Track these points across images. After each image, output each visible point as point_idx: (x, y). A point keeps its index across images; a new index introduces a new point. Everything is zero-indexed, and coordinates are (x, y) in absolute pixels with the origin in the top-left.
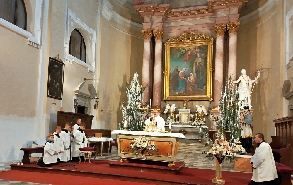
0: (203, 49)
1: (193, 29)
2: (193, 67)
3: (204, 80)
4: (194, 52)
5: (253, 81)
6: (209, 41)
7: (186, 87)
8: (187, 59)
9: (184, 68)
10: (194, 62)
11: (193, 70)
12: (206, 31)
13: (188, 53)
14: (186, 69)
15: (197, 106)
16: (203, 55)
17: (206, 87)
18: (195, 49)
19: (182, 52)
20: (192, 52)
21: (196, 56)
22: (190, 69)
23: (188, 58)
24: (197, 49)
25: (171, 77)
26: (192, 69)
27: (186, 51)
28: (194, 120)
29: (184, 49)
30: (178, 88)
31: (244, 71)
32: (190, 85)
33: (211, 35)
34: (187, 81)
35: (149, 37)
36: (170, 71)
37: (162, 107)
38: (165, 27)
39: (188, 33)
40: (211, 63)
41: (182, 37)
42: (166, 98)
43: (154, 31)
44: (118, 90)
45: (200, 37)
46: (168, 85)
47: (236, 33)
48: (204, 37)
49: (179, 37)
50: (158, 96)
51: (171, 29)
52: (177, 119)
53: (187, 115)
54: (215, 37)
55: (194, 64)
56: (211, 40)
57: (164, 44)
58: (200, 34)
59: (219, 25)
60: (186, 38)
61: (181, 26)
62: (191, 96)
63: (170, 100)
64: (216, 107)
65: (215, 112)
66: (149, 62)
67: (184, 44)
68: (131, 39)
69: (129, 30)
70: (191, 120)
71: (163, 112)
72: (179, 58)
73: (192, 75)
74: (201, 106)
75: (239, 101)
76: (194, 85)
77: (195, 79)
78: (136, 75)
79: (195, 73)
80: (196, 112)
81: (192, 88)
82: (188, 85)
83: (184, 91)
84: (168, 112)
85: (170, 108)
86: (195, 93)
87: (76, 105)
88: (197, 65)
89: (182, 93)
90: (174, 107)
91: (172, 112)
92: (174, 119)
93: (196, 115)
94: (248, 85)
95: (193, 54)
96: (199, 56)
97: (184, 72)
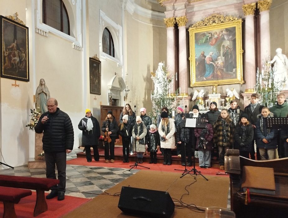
0: (231, 31)
1: (218, 12)
2: (220, 51)
3: (233, 63)
4: (221, 35)
6: (237, 22)
7: (213, 72)
9: (211, 53)
10: (221, 45)
12: (233, 12)
13: (214, 37)
14: (213, 54)
15: (227, 90)
16: (231, 37)
17: (236, 70)
18: (222, 31)
19: (208, 37)
20: (219, 35)
21: (223, 39)
22: (217, 53)
23: (214, 42)
24: (224, 32)
25: (197, 63)
26: (220, 53)
27: (212, 35)
28: (225, 105)
29: (210, 33)
30: (205, 73)
31: (279, 50)
32: (218, 69)
33: (238, 16)
34: (215, 65)
35: (172, 25)
36: (196, 56)
37: (189, 93)
38: (188, 13)
39: (213, 17)
40: (240, 45)
41: (207, 21)
42: (193, 84)
43: (177, 18)
44: (143, 80)
45: (226, 20)
46: (195, 71)
47: (269, 11)
48: (231, 19)
49: (204, 21)
50: (184, 83)
51: (194, 15)
52: (207, 105)
53: (218, 100)
54: (243, 17)
55: (222, 48)
56: (239, 21)
57: (187, 30)
58: (226, 16)
59: (248, 4)
60: (212, 22)
61: (205, 10)
62: (220, 81)
63: (197, 86)
64: (249, 90)
65: (248, 95)
66: (173, 50)
67: (210, 28)
68: (152, 29)
69: (150, 20)
70: (222, 105)
71: (192, 98)
72: (204, 42)
73: (220, 59)
74: (232, 90)
75: (278, 83)
76: (223, 69)
77: (223, 62)
78: (161, 64)
79: (223, 56)
80: (226, 97)
81: (220, 72)
82: (217, 69)
83: (212, 76)
84: (197, 98)
85: (199, 94)
86: (224, 76)
87: (110, 98)
88: (225, 48)
89: (210, 78)
90: (203, 93)
91: (201, 98)
92: (203, 105)
93: (227, 99)
94: (285, 64)
95: (219, 38)
96: (226, 39)
97: (211, 57)
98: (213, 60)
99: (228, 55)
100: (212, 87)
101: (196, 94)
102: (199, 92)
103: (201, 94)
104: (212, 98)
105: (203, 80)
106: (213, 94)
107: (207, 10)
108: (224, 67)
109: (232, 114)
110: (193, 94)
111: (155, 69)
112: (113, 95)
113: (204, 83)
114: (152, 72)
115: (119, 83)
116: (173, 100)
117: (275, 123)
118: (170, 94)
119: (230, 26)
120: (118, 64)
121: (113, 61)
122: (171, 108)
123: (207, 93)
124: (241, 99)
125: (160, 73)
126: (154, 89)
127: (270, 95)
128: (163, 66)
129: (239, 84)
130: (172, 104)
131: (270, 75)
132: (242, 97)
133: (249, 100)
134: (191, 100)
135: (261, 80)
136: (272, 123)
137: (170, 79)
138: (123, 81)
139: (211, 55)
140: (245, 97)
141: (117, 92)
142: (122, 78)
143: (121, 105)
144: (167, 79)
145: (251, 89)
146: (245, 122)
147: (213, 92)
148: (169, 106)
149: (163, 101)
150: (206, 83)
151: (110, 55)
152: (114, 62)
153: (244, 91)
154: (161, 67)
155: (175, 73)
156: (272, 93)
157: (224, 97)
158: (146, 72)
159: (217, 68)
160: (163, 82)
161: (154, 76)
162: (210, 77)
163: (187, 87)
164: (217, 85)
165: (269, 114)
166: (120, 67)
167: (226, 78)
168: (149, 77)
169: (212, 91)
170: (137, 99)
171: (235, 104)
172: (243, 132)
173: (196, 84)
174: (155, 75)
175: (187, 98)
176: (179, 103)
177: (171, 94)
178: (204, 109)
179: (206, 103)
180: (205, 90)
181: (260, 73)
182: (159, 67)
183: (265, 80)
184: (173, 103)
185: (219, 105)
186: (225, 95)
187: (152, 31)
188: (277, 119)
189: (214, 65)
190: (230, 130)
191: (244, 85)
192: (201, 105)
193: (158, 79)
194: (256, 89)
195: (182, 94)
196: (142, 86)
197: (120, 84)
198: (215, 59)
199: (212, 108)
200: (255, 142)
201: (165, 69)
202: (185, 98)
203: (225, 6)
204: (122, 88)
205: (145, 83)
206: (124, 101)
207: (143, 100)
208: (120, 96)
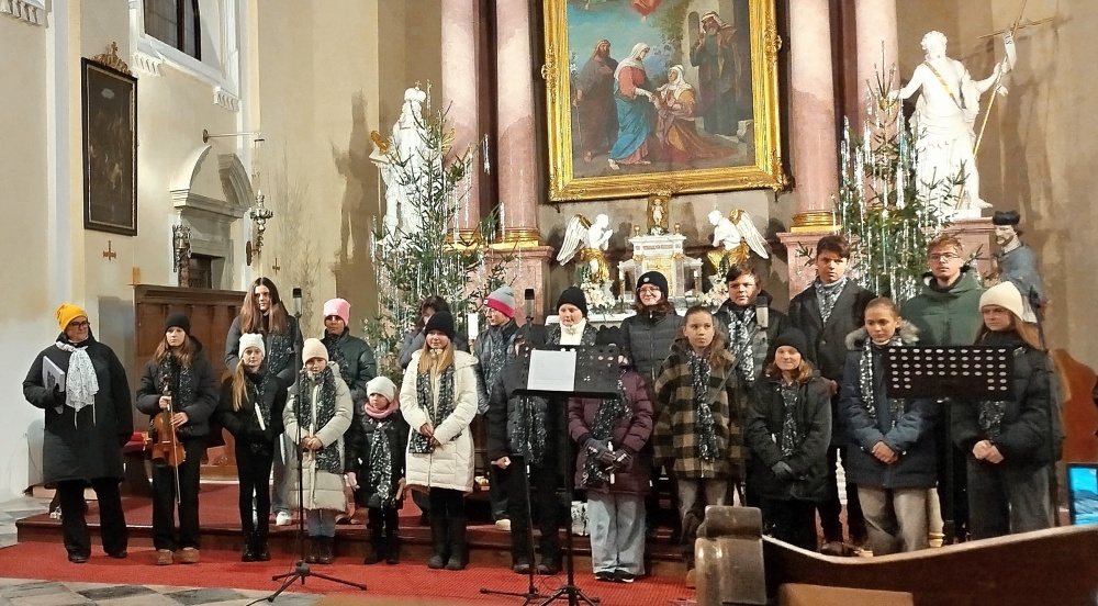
2: (680, 38)
3: (739, 95)
5: (985, 85)
7: (652, 134)
8: (651, 4)
9: (639, 47)
10: (684, 13)
11: (682, 53)
14: (646, 51)
15: (715, 217)
17: (751, 127)
22: (667, 48)
25: (579, 92)
26: (678, 47)
28: (706, 288)
30: (616, 138)
31: (935, 42)
32: (671, 121)
34: (656, 104)
36: (571, 62)
37: (545, 232)
40: (768, 13)
42: (561, 187)
44: (332, 168)
46: (567, 128)
50: (522, 182)
52: (623, 285)
53: (673, 263)
55: (686, 26)
62: (680, 175)
63: (580, 197)
64: (811, 218)
65: (805, 239)
66: (471, 32)
70: (690, 285)
71: (556, 253)
73: (680, 75)
74: (735, 217)
75: (934, 187)
76: (692, 119)
77: (693, 91)
78: (415, 96)
79: (694, 65)
80: (712, 248)
81: (681, 135)
83: (645, 152)
84: (578, 254)
85: (590, 233)
86: (699, 155)
87: (182, 251)
88: (702, 25)
89: (637, 160)
92: (609, 284)
93: (715, 258)
94: (960, 103)
97: (640, 66)
99: (714, 59)
100: (645, 202)
102: (587, 224)
103: (597, 236)
104: (648, 253)
105: (606, 172)
106: (649, 233)
108: (695, 114)
109: (738, 327)
110: (560, 234)
111: (389, 116)
112: (195, 234)
113: (610, 184)
114: (373, 132)
115: (222, 179)
116: (470, 260)
117: (924, 369)
118: (456, 235)
120: (218, 89)
121: (191, 77)
122: (463, 298)
124: (775, 259)
125: (409, 138)
126: (384, 212)
127: (902, 241)
128: (423, 104)
129: (764, 188)
130: (466, 279)
131: (898, 153)
132: (779, 250)
133: (811, 262)
134: (552, 262)
135: (859, 172)
136: (912, 369)
137: (458, 165)
138: (240, 170)
139: (638, 59)
140: (792, 252)
141: (215, 220)
142: (235, 156)
143: (230, 281)
144: (445, 162)
145: (817, 214)
146: (791, 367)
147: (651, 225)
148: (453, 287)
149: (428, 267)
150: (616, 184)
151: (180, 47)
152: (197, 80)
153: (786, 221)
154: (417, 108)
155: (481, 137)
156: (911, 231)
157: (699, 246)
158: (349, 129)
159: (668, 115)
160: (425, 179)
161: (384, 149)
162: (638, 157)
163: (534, 201)
164: (666, 192)
165: (897, 330)
166: (228, 106)
167: (709, 162)
168: (361, 153)
169: (644, 221)
170: (307, 254)
171: (746, 285)
172: (784, 411)
173: (572, 187)
174: (388, 146)
175: (537, 254)
176: (500, 278)
177: (462, 232)
179: (621, 276)
180: (617, 213)
181: (857, 143)
182: (406, 108)
183: (877, 173)
184: (470, 274)
185: (678, 286)
186: (702, 239)
188: (934, 355)
189: (653, 104)
190: (727, 403)
191: (787, 195)
192: (597, 286)
193: (403, 165)
194: (839, 214)
195: (512, 235)
196: (329, 196)
197: (227, 184)
198: (656, 77)
199: (647, 303)
200: (839, 459)
201: (433, 117)
202: (527, 254)
204: (238, 202)
205: (344, 180)
206: (249, 264)
207: (334, 260)
208: (229, 242)
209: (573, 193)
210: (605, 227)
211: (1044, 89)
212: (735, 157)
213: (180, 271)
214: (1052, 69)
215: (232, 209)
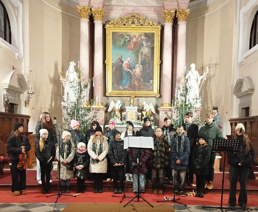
0: (150, 37)
1: (138, 12)
2: (138, 58)
4: (139, 40)
6: (156, 28)
7: (131, 81)
8: (132, 48)
9: (129, 59)
10: (140, 52)
11: (138, 62)
12: (152, 15)
13: (132, 40)
14: (131, 60)
15: (144, 103)
16: (149, 44)
17: (153, 82)
18: (141, 36)
19: (126, 39)
20: (137, 39)
22: (135, 60)
23: (132, 46)
24: (143, 37)
25: (114, 68)
26: (138, 60)
27: (130, 37)
29: (128, 36)
30: (122, 82)
31: (193, 66)
33: (157, 21)
34: (132, 73)
35: (87, 16)
37: (105, 104)
38: (105, 5)
39: (132, 16)
40: (158, 54)
41: (126, 21)
42: (109, 93)
43: (93, 9)
44: (49, 81)
45: (146, 23)
46: (111, 77)
47: (186, 22)
48: (151, 23)
49: (122, 20)
50: (100, 90)
51: (111, 9)
53: (135, 113)
54: (162, 24)
55: (140, 55)
56: (159, 27)
57: (104, 26)
58: (146, 19)
59: (168, 10)
60: (131, 22)
61: (124, 6)
62: (137, 92)
63: (113, 95)
64: (165, 105)
65: (164, 110)
67: (128, 29)
68: (61, 16)
69: (59, 4)
71: (107, 109)
72: (122, 45)
73: (138, 67)
74: (149, 103)
76: (140, 78)
77: (141, 71)
79: (141, 65)
80: (143, 110)
81: (138, 83)
82: (134, 78)
83: (129, 86)
84: (113, 110)
85: (115, 105)
86: (141, 87)
87: (6, 102)
88: (143, 55)
90: (119, 104)
91: (117, 110)
92: (120, 118)
93: (144, 113)
94: (197, 80)
95: (138, 42)
96: (145, 45)
97: (129, 63)
98: (131, 67)
99: (146, 64)
100: (129, 98)
101: (112, 105)
102: (115, 102)
103: (118, 106)
104: (129, 110)
105: (120, 90)
106: (130, 106)
107: (126, 7)
111: (65, 68)
112: (10, 97)
113: (121, 93)
115: (18, 81)
116: (89, 110)
117: (221, 145)
119: (149, 31)
120: (17, 54)
121: (10, 50)
123: (123, 105)
128: (75, 66)
129: (155, 97)
130: (88, 115)
136: (219, 144)
137: (86, 84)
138: (24, 79)
140: (160, 112)
141: (16, 93)
142: (22, 75)
143: (20, 112)
145: (166, 104)
147: (130, 104)
149: (78, 111)
150: (122, 93)
153: (159, 105)
154: (73, 67)
157: (140, 110)
158: (54, 71)
162: (127, 87)
163: (102, 95)
164: (134, 96)
166: (20, 59)
167: (143, 89)
168: (56, 78)
169: (128, 102)
170: (41, 105)
171: (169, 122)
174: (65, 77)
175: (103, 109)
176: (96, 115)
178: (121, 122)
179: (123, 116)
180: (122, 101)
182: (70, 67)
183: (183, 96)
185: (136, 119)
186: (141, 108)
187: (61, 19)
189: (131, 73)
191: (160, 99)
193: (71, 82)
196: (48, 89)
198: (133, 67)
199: (147, 125)
201: (77, 70)
203: (145, 6)
204: (23, 89)
205: (52, 85)
206: (25, 107)
207: (49, 107)
208: (20, 100)
209: (112, 94)
210: (120, 103)
211: (212, 79)
212: (149, 89)
213: (6, 108)
214: (215, 75)
215: (21, 90)
